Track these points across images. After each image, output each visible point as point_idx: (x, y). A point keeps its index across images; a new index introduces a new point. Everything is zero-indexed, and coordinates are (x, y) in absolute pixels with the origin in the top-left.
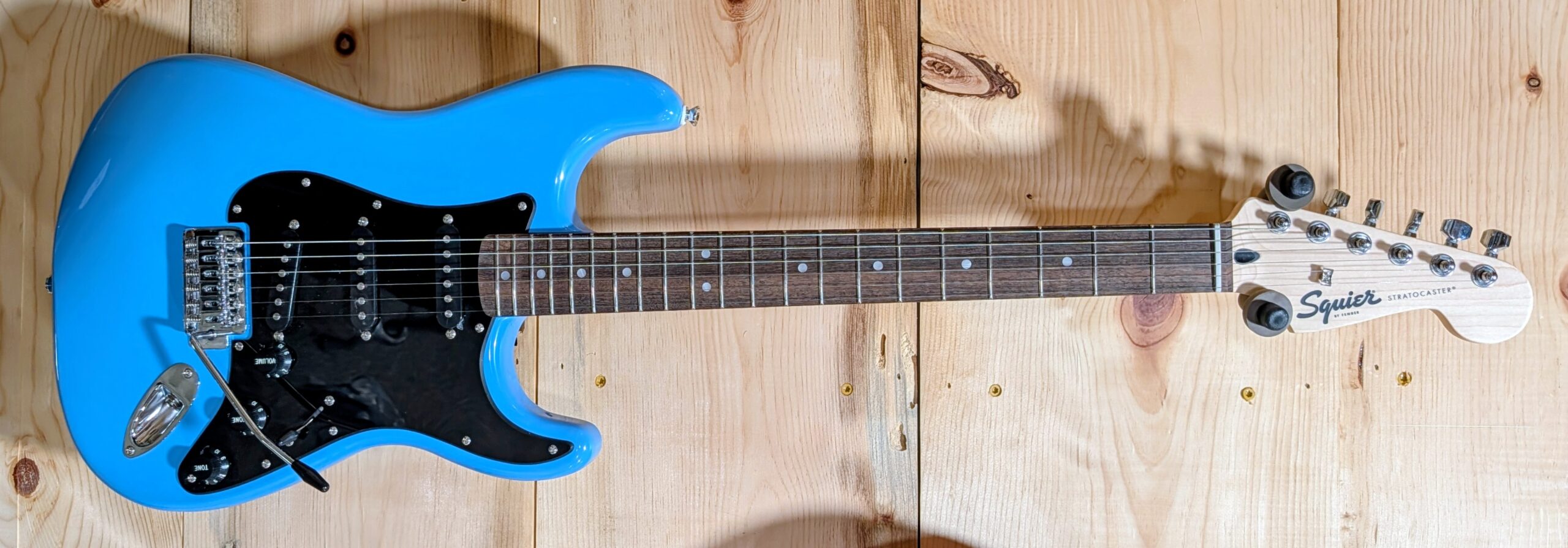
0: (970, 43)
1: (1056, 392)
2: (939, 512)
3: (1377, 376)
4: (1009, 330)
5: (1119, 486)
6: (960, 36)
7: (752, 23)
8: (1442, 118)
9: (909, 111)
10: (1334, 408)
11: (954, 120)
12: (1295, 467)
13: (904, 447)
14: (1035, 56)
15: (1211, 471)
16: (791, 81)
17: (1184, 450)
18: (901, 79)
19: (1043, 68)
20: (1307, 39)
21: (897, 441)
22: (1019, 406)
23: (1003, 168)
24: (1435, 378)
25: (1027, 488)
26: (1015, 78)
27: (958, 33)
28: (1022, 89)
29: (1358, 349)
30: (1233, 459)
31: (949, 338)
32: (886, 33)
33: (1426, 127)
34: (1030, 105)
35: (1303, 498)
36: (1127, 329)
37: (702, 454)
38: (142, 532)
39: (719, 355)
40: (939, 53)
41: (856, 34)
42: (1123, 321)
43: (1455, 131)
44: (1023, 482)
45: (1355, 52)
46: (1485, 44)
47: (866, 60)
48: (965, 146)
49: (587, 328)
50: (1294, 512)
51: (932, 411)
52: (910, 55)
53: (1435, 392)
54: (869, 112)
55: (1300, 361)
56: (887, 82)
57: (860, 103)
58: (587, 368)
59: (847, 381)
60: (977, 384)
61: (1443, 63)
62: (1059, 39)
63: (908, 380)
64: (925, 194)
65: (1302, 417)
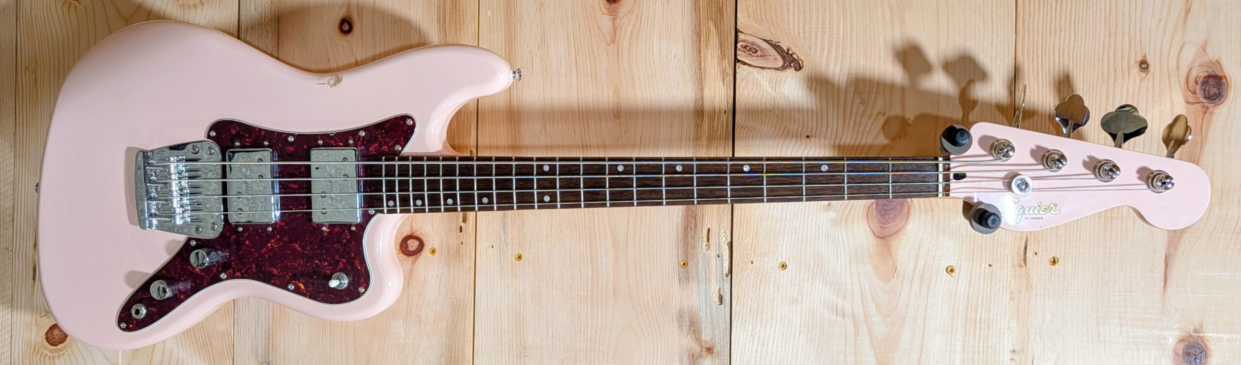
0: (770, 33)
1: (823, 267)
2: (744, 345)
3: (1036, 259)
4: (793, 226)
5: (864, 330)
6: (764, 28)
7: (623, 17)
9: (728, 79)
10: (1007, 280)
11: (758, 86)
12: (981, 318)
13: (721, 302)
14: (813, 42)
15: (925, 321)
16: (649, 56)
17: (907, 306)
18: (723, 56)
19: (819, 51)
21: (717, 299)
22: (798, 276)
23: (790, 117)
24: (1074, 261)
25: (803, 331)
26: (800, 57)
27: (762, 26)
28: (804, 64)
29: (1024, 241)
30: (940, 313)
31: (752, 230)
32: (714, 26)
35: (985, 339)
36: (871, 225)
37: (586, 306)
38: (205, 355)
39: (598, 240)
40: (749, 39)
41: (693, 26)
42: (869, 220)
44: (800, 327)
45: (1026, 44)
46: (1113, 40)
47: (700, 44)
48: (765, 103)
49: (509, 221)
50: (979, 348)
51: (740, 279)
52: (729, 40)
53: (1073, 269)
54: (701, 78)
55: (986, 249)
56: (714, 58)
57: (695, 72)
58: (510, 248)
59: (684, 259)
60: (771, 261)
61: (1085, 51)
62: (829, 31)
63: (724, 258)
64: (738, 135)
65: (986, 285)
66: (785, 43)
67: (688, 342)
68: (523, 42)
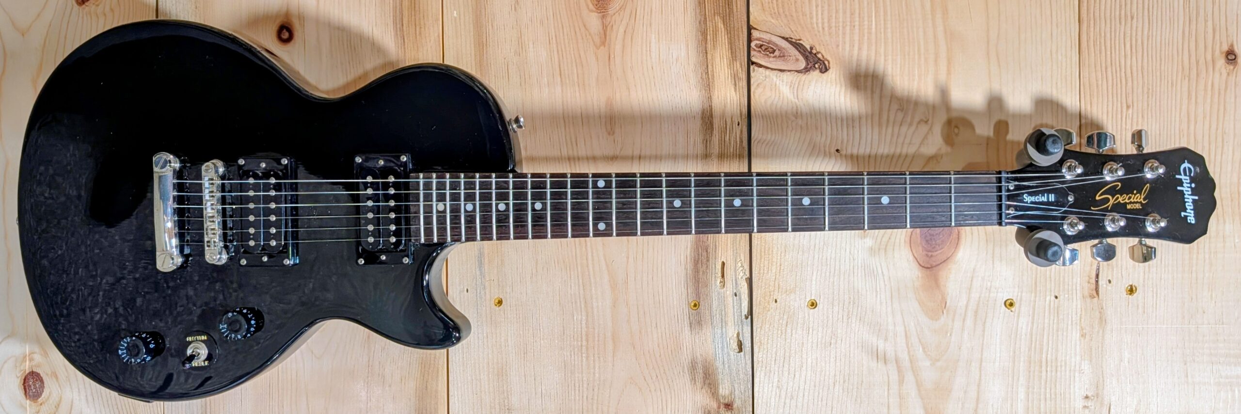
0: (789, 29)
1: (860, 305)
2: (769, 400)
3: (1110, 288)
4: (823, 256)
5: (909, 377)
6: (782, 24)
7: (614, 14)
8: (1160, 85)
9: (741, 84)
10: (1076, 314)
11: (777, 92)
12: (1047, 360)
13: (741, 350)
14: (841, 40)
15: (981, 365)
16: (647, 60)
17: (960, 348)
18: (734, 58)
19: (847, 48)
20: (1054, 24)
21: (735, 346)
22: (831, 316)
23: (817, 129)
24: (1155, 290)
25: (838, 381)
26: (825, 57)
27: (780, 21)
28: (831, 65)
29: (1095, 267)
30: (998, 355)
31: (775, 263)
32: (722, 22)
33: (1148, 93)
34: (838, 79)
35: (1052, 384)
36: (915, 255)
37: (580, 359)
39: (592, 281)
40: (764, 37)
41: (698, 23)
42: (912, 248)
43: (1170, 95)
44: (835, 375)
45: (1092, 34)
46: (1193, 27)
47: (706, 44)
49: (487, 259)
50: (1046, 395)
51: (763, 321)
52: (741, 40)
53: (1155, 300)
54: (709, 85)
55: (1051, 277)
56: (723, 61)
57: (702, 78)
58: (487, 291)
59: (695, 299)
60: (798, 299)
61: (1161, 42)
62: (859, 25)
63: (743, 297)
64: (755, 150)
65: (1051, 322)
66: (808, 40)
67: (702, 398)
68: (497, 47)
